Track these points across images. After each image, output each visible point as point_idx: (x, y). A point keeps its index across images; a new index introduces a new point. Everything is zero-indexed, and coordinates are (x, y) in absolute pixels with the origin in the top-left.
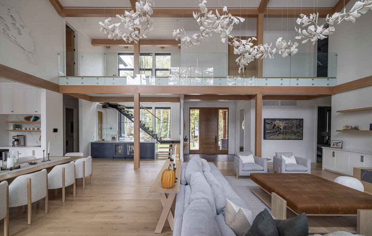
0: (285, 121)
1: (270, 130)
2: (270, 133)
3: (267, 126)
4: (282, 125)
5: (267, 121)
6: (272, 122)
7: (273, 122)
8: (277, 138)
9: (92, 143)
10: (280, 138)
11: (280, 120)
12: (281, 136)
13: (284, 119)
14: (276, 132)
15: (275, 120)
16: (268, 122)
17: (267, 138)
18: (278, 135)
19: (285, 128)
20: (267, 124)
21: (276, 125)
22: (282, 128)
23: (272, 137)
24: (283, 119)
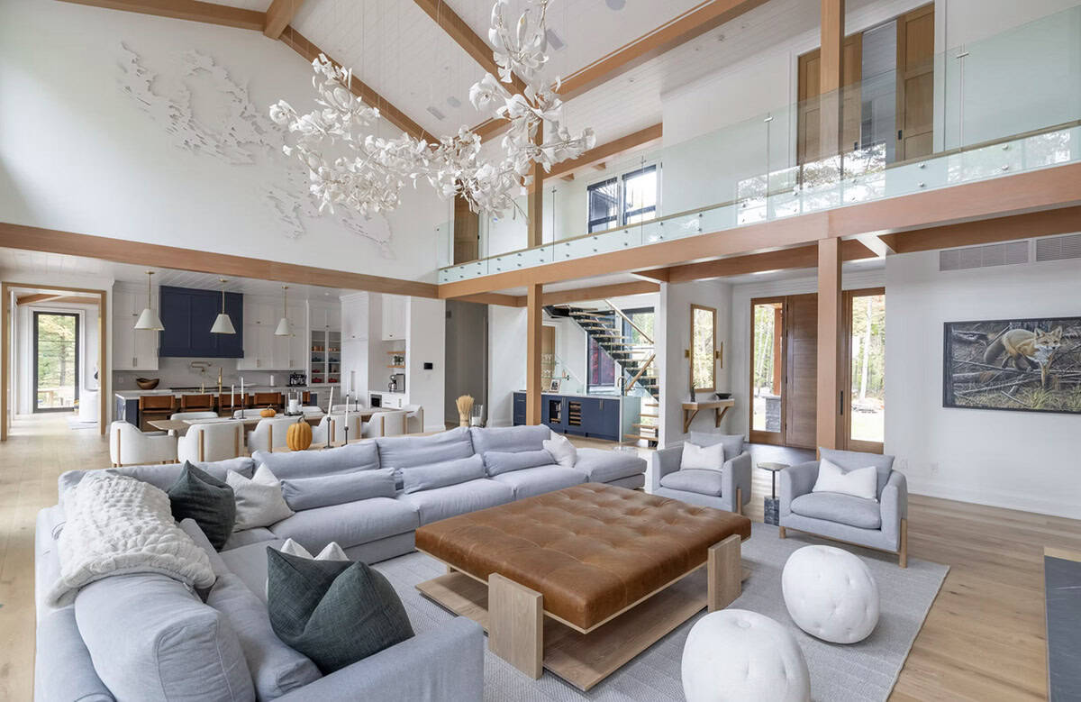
0: (1060, 328)
1: (973, 370)
2: (976, 380)
3: (960, 353)
4: (1040, 348)
5: (955, 332)
6: (983, 337)
7: (991, 337)
8: (1017, 406)
9: (515, 394)
10: (1030, 403)
11: (1028, 324)
12: (1038, 397)
13: (1056, 321)
14: (1009, 377)
15: (1003, 325)
16: (965, 337)
17: (957, 403)
18: (1017, 391)
19: (1058, 359)
20: (956, 346)
21: (1008, 347)
22: (1041, 358)
23: (983, 399)
24: (1046, 320)
